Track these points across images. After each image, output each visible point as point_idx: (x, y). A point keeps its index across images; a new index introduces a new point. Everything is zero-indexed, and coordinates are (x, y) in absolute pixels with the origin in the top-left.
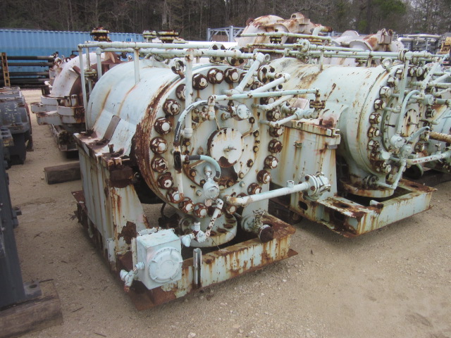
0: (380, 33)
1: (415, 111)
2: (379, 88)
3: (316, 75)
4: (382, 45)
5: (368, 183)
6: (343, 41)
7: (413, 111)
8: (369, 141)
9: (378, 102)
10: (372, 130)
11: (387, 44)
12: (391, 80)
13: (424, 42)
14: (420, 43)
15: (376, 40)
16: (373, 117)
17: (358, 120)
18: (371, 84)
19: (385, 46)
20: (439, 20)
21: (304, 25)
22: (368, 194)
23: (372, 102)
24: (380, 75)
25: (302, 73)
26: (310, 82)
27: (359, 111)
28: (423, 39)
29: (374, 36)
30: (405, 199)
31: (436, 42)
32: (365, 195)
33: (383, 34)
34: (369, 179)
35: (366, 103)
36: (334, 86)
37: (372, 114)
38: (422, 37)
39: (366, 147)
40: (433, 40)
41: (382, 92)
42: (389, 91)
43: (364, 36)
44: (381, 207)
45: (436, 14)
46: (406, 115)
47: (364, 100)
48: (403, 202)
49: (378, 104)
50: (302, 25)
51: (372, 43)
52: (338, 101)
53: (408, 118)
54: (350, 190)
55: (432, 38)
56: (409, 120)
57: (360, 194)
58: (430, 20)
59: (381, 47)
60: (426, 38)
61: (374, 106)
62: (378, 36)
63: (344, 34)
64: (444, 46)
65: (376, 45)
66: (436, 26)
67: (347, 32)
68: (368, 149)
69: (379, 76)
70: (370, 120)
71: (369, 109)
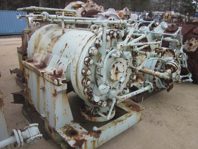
0: (124, 9)
1: (121, 63)
2: (88, 48)
3: (59, 37)
4: (126, 16)
5: (93, 113)
6: (107, 14)
7: (119, 63)
8: (84, 89)
9: (87, 59)
10: (84, 81)
11: (129, 16)
12: (97, 42)
13: (157, 15)
14: (156, 16)
15: (122, 13)
16: (84, 71)
17: (75, 73)
18: (84, 45)
19: (127, 16)
20: (164, 6)
21: (93, 6)
22: (95, 120)
23: (83, 60)
24: (91, 37)
25: (54, 35)
26: (55, 42)
27: (75, 66)
28: (157, 14)
29: (122, 11)
30: (120, 121)
31: (163, 15)
32: (93, 120)
33: (126, 10)
34: (93, 110)
35: (80, 60)
36: (67, 45)
37: (83, 69)
38: (156, 13)
39: (83, 93)
40: (161, 14)
41: (90, 52)
42: (95, 51)
43: (117, 11)
44: (99, 132)
45: (163, 3)
46: (114, 66)
47: (78, 58)
48: (118, 124)
49: (86, 61)
50: (92, 6)
51: (120, 15)
52: (67, 57)
53: (115, 68)
54: (84, 116)
55: (161, 13)
56: (117, 69)
57: (90, 120)
58: (160, 6)
59: (125, 17)
60: (158, 13)
61: (85, 63)
62: (123, 11)
63: (108, 10)
64: (165, 17)
65: (123, 16)
66: (163, 8)
67: (110, 9)
68: (84, 94)
69: (90, 39)
70: (82, 73)
71: (81, 65)
